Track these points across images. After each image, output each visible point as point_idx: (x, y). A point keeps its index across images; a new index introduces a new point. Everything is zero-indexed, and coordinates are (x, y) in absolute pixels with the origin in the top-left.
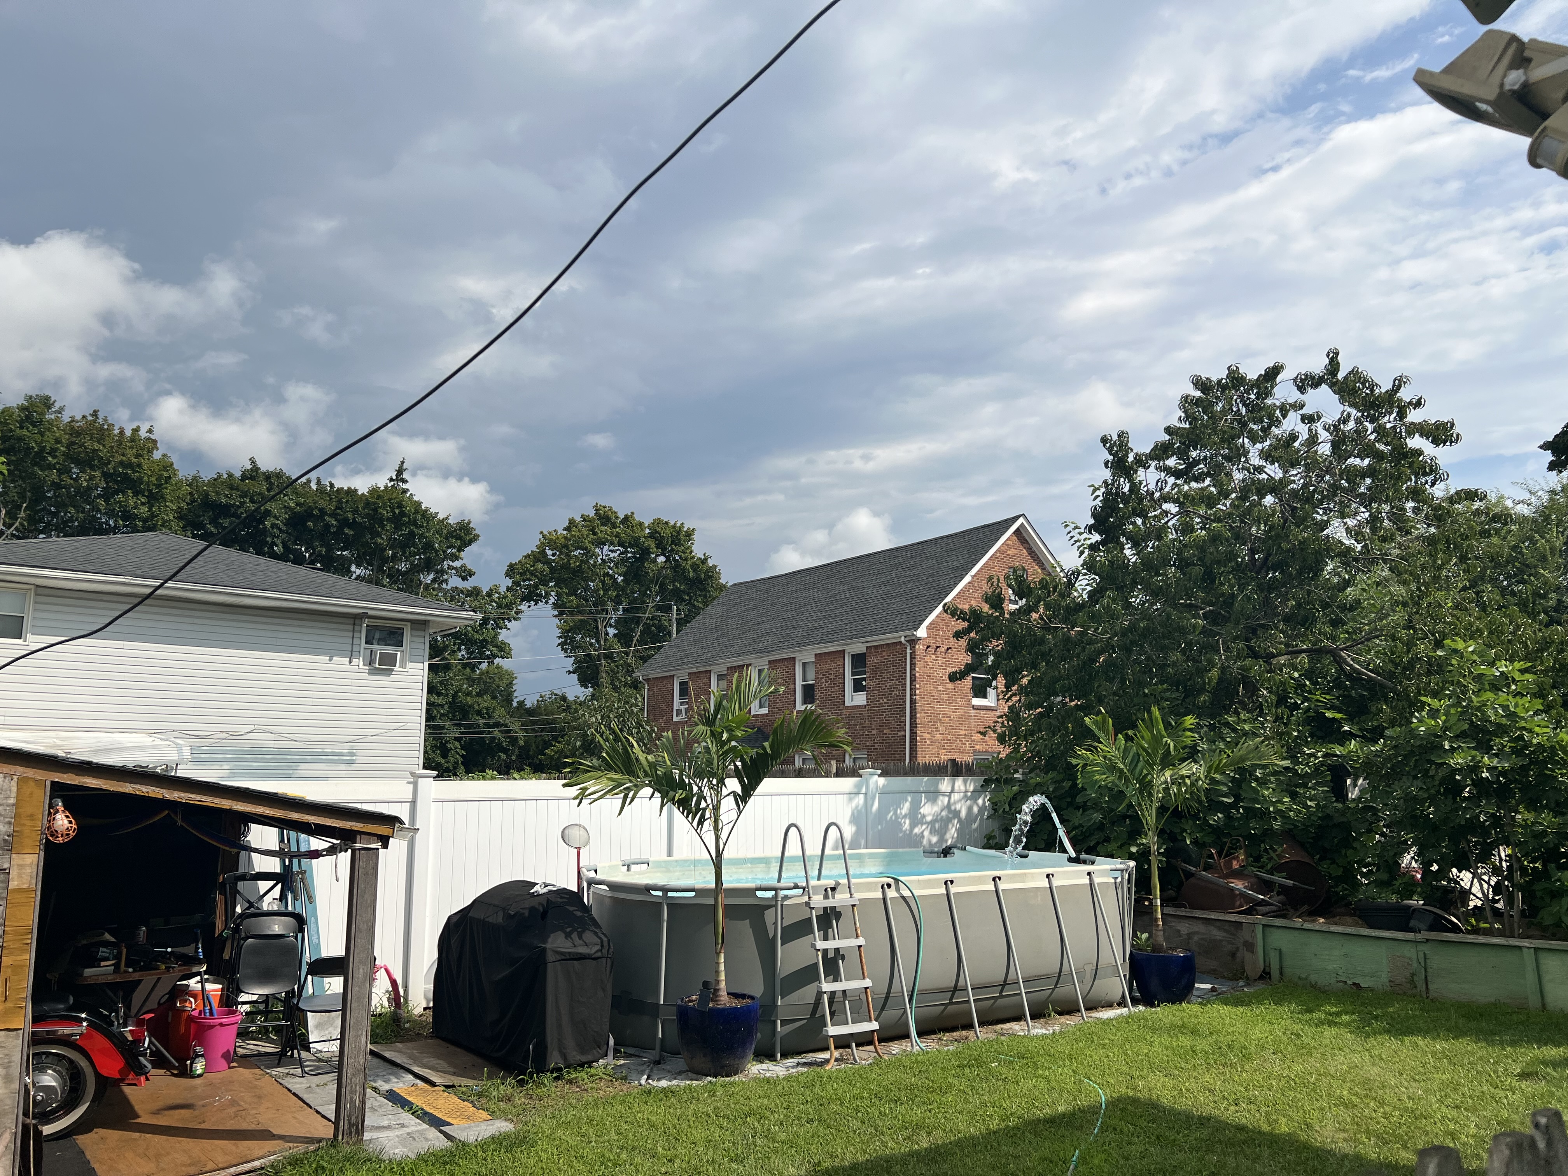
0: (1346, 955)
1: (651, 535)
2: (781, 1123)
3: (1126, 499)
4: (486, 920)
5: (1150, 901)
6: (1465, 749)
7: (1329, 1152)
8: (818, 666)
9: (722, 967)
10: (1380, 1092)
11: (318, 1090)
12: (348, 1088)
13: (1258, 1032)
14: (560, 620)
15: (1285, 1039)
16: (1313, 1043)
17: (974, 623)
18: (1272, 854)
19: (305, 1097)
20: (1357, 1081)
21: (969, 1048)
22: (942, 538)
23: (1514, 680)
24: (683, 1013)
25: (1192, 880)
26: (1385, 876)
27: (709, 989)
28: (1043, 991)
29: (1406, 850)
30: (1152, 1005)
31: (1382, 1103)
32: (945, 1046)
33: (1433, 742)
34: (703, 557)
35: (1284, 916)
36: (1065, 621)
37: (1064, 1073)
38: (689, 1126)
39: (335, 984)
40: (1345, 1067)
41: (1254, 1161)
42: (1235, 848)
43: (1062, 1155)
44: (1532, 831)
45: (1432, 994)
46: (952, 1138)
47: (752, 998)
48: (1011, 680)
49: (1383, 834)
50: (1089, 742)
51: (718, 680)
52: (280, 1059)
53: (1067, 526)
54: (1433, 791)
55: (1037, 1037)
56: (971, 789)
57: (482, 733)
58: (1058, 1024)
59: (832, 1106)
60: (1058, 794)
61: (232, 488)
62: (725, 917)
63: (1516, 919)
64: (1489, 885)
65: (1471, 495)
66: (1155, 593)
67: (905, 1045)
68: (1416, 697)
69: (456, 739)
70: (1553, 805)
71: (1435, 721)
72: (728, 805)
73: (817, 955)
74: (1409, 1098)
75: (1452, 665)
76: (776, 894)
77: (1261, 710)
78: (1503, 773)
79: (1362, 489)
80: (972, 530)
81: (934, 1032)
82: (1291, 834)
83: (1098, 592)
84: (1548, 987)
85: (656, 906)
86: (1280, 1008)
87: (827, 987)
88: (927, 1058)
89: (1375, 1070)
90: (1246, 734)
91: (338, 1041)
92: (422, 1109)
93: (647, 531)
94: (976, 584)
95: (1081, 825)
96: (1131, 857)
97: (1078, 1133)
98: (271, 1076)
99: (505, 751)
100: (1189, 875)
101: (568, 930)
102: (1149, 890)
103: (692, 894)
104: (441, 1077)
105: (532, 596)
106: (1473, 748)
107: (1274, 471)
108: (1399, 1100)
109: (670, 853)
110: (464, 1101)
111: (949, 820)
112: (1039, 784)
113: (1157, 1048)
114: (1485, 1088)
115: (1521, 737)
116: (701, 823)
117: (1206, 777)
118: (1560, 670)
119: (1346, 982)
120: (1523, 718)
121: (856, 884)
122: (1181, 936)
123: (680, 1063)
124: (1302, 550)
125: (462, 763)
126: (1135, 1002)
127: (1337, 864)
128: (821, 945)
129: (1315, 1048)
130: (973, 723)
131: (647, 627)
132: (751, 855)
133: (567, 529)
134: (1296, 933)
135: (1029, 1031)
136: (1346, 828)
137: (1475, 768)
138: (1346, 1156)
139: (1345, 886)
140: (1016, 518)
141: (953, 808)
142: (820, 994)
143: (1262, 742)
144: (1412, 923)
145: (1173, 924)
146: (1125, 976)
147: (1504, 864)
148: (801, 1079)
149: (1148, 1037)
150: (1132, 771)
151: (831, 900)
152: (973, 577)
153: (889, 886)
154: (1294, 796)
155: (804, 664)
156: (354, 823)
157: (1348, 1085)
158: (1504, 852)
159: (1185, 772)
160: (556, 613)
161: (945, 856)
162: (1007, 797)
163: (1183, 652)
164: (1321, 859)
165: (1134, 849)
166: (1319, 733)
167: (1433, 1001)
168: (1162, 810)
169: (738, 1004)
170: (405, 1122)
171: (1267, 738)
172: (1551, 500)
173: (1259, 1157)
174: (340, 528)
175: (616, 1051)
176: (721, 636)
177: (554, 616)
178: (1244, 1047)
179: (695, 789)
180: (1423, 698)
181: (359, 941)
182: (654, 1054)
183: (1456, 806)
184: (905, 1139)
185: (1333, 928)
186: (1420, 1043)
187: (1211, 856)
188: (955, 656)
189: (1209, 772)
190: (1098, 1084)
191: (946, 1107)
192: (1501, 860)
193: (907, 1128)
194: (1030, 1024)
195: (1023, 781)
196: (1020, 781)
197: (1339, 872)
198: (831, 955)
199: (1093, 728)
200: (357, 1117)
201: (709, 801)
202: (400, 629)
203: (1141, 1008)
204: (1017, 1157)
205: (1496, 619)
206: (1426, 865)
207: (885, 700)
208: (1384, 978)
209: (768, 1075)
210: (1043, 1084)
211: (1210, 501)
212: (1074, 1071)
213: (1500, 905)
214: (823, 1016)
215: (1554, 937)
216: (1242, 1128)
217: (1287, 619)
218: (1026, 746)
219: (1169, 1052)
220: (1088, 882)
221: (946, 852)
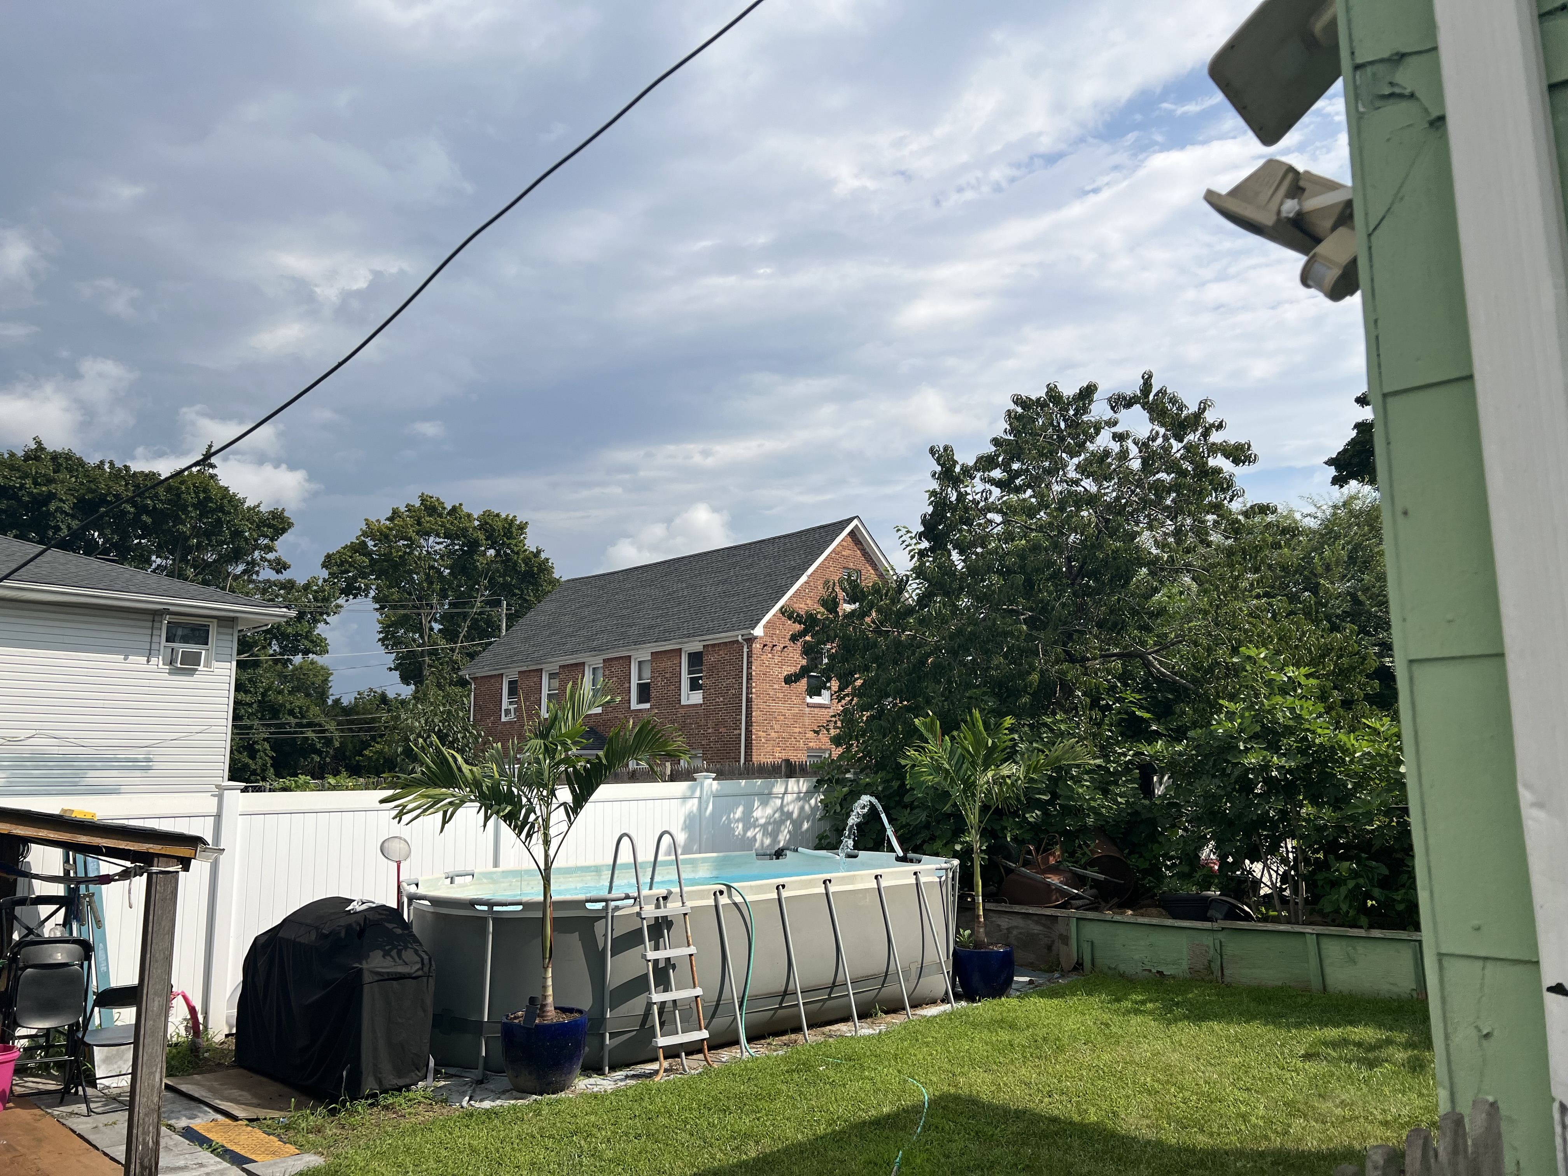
0: (1151, 945)
1: (481, 527)
2: (609, 1141)
3: (953, 508)
4: (298, 940)
5: (973, 897)
6: (1257, 749)
7: (1133, 1139)
8: (654, 664)
9: (550, 982)
10: (1180, 1078)
11: (107, 1130)
12: (140, 1129)
13: (1071, 1023)
14: (382, 615)
15: (1095, 1029)
16: (1120, 1032)
17: (810, 626)
18: (1086, 849)
19: (91, 1138)
20: (1159, 1068)
21: (798, 1052)
22: (779, 537)
23: (1300, 684)
24: (508, 1030)
25: (1012, 876)
26: (1186, 869)
27: (536, 1005)
28: (870, 991)
29: (1206, 842)
30: (973, 1001)
31: (1181, 1089)
32: (775, 1051)
33: (1230, 743)
34: (535, 551)
35: (1095, 909)
36: (896, 625)
37: (888, 1073)
38: (513, 1149)
39: (126, 1016)
40: (1148, 1054)
41: (1065, 1152)
42: (1052, 843)
43: (886, 1157)
44: (1315, 825)
45: (1227, 980)
46: (780, 1146)
47: (580, 1012)
48: (845, 680)
49: (1185, 829)
50: (918, 742)
51: (550, 679)
52: (63, 1097)
53: (898, 530)
54: (1229, 789)
55: (863, 1037)
56: (804, 790)
57: (295, 733)
58: (885, 1024)
59: (661, 1119)
60: (887, 793)
61: (12, 468)
62: (553, 930)
63: (1300, 907)
64: (1278, 874)
65: (1264, 509)
66: (980, 599)
67: (735, 1052)
68: (1215, 699)
69: (264, 740)
70: (1332, 801)
71: (1232, 723)
72: (558, 816)
73: (648, 966)
74: (1206, 1082)
75: (1247, 671)
76: (607, 906)
77: (1077, 712)
78: (1290, 771)
79: (1168, 502)
80: (808, 530)
81: (763, 1037)
82: (1102, 830)
83: (926, 596)
84: (1328, 970)
85: (482, 920)
86: (1092, 999)
87: (657, 997)
88: (756, 1064)
89: (1176, 1056)
90: (1062, 734)
91: (130, 1076)
92: (223, 1146)
93: (477, 523)
94: (812, 584)
95: (908, 824)
96: (955, 855)
97: (901, 1133)
98: (52, 1116)
99: (319, 752)
100: (1009, 871)
101: (387, 948)
102: (972, 888)
103: (520, 908)
104: (244, 1109)
105: (350, 590)
106: (1264, 749)
107: (1089, 485)
108: (1197, 1084)
109: (496, 864)
110: (269, 1134)
111: (782, 822)
112: (868, 784)
113: (978, 1044)
114: (1273, 1070)
115: (1305, 738)
116: (529, 835)
117: (1025, 778)
118: (1338, 675)
119: (1150, 971)
120: (1307, 720)
121: (688, 892)
122: (1001, 931)
123: (504, 1081)
124: (1115, 559)
125: (272, 766)
126: (958, 997)
127: (1144, 858)
128: (651, 955)
129: (1123, 1037)
130: (807, 721)
131: (475, 621)
132: (581, 863)
133: (392, 519)
134: (1107, 925)
135: (856, 1032)
136: (1152, 823)
137: (1266, 767)
138: (1149, 1142)
139: (1151, 879)
140: (851, 520)
141: (786, 810)
142: (650, 1005)
143: (1078, 742)
144: (1210, 913)
145: (994, 919)
146: (948, 973)
147: (1291, 855)
148: (630, 1092)
149: (969, 1033)
150: (957, 772)
151: (663, 909)
152: (809, 577)
153: (721, 893)
154: (1105, 792)
155: (640, 662)
156: (151, 846)
157: (1152, 1071)
158: (1290, 844)
159: (1006, 772)
160: (377, 606)
161: (778, 858)
162: (838, 798)
163: (1005, 656)
164: (1130, 853)
165: (958, 847)
166: (1129, 733)
167: (1228, 986)
168: (985, 808)
169: (565, 1019)
170: (204, 1161)
171: (1081, 739)
172: (1335, 514)
173: (1070, 1147)
174: (137, 516)
175: (437, 1072)
176: (553, 634)
177: (376, 609)
178: (1058, 1039)
179: (524, 800)
180: (1221, 701)
181: (156, 971)
182: (478, 1073)
183: (1249, 802)
184: (733, 1150)
185: (1141, 920)
186: (1216, 1028)
187: (1029, 852)
188: (791, 655)
189: (1028, 772)
190: (922, 1083)
191: (774, 1114)
192: (1288, 852)
193: (735, 1139)
194: (857, 1024)
195: (854, 780)
196: (851, 781)
197: (1146, 865)
198: (662, 964)
199: (922, 729)
200: (150, 1160)
201: (539, 813)
202: (205, 626)
203: (963, 1003)
204: (842, 1162)
205: (1285, 626)
206: (1222, 859)
207: (721, 699)
208: (1185, 966)
209: (596, 1089)
210: (868, 1086)
211: (1031, 512)
212: (899, 1071)
213: (1287, 893)
214: (653, 1027)
215: (1334, 923)
216: (1054, 1120)
217: (1100, 625)
218: (857, 746)
219: (989, 1048)
220: (914, 882)
221: (779, 854)
